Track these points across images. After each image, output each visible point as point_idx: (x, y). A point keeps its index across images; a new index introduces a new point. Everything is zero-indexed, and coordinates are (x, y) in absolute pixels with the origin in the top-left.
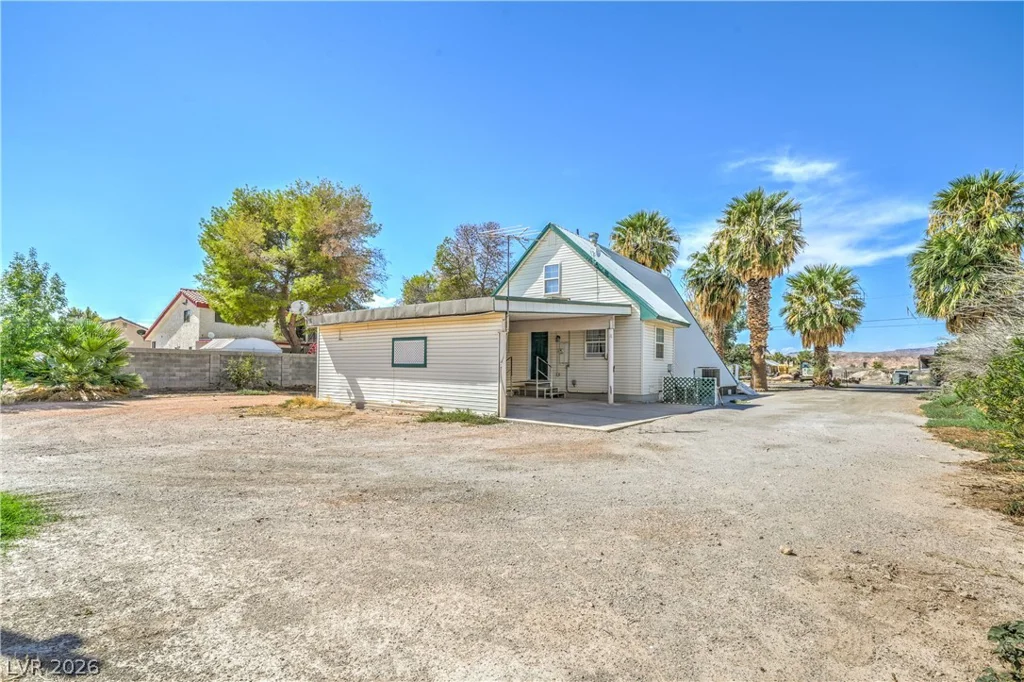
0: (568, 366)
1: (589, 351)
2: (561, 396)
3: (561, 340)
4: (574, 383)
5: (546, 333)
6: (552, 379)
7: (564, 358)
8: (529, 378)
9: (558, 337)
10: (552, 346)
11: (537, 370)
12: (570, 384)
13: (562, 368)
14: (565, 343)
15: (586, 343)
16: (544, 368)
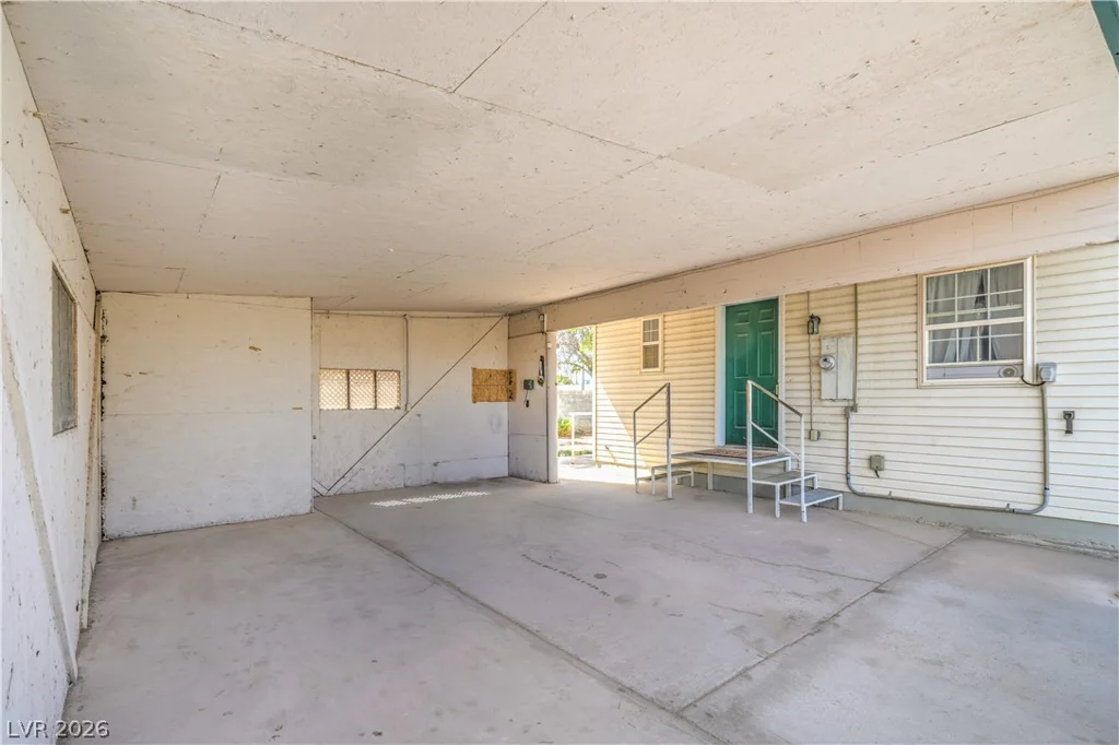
0: (854, 408)
1: (939, 355)
2: (833, 505)
3: (824, 328)
4: (876, 464)
5: (772, 304)
6: (795, 449)
7: (837, 384)
8: (719, 441)
9: (814, 320)
10: (791, 346)
11: (750, 423)
12: (859, 467)
13: (828, 417)
14: (838, 336)
15: (927, 330)
16: (768, 413)
